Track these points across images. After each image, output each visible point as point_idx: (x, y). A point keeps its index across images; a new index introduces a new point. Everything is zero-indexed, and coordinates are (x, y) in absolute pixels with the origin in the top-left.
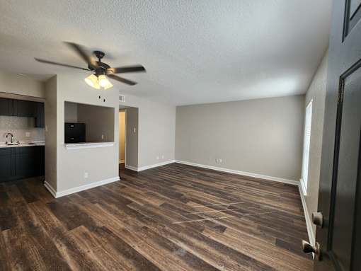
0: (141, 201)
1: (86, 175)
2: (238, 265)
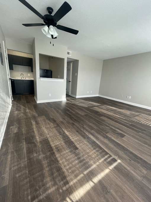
1: (50, 95)
2: (129, 160)
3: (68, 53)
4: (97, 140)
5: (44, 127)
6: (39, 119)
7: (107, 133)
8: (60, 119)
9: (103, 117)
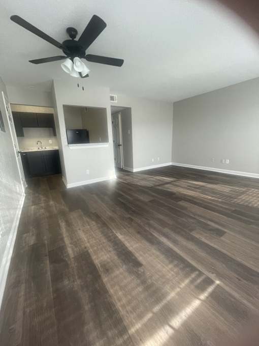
0: (131, 196)
1: (88, 172)
2: (237, 278)
3: (112, 98)
4: (175, 245)
5: (80, 229)
6: (72, 217)
7: (191, 230)
8: (108, 212)
9: (183, 201)
